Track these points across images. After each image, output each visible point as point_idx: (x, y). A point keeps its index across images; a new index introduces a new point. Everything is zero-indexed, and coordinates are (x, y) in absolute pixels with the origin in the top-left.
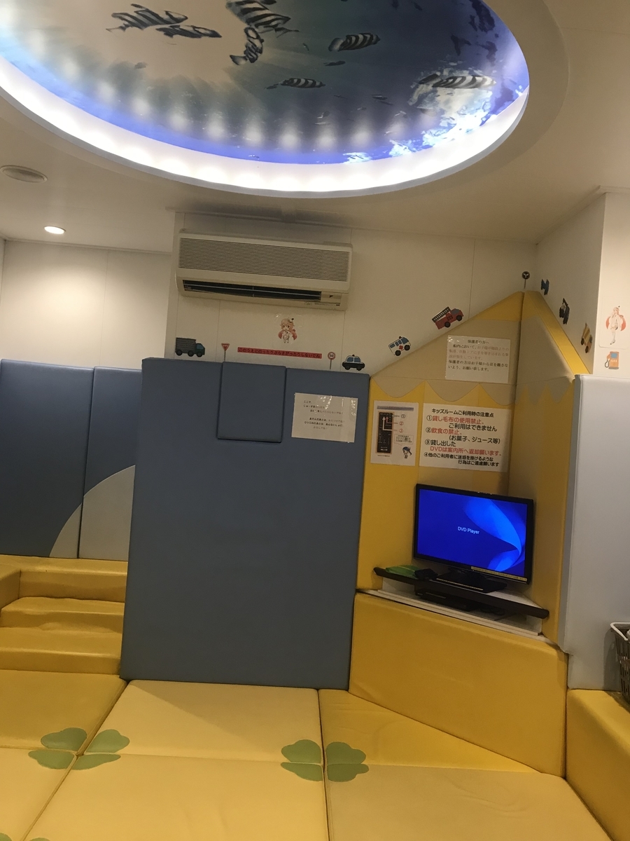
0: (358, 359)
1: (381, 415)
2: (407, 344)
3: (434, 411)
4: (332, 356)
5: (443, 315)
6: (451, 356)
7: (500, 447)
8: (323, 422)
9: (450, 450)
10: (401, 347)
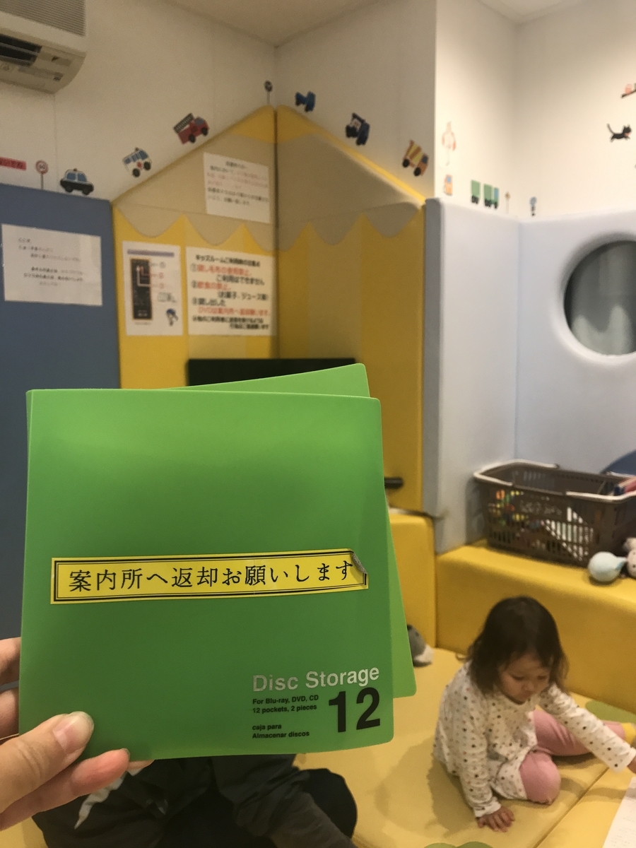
0: (82, 177)
1: (135, 264)
2: (147, 160)
3: (198, 257)
4: (42, 168)
5: (185, 125)
6: (209, 182)
7: (267, 305)
8: (53, 274)
9: (220, 311)
10: (139, 165)
